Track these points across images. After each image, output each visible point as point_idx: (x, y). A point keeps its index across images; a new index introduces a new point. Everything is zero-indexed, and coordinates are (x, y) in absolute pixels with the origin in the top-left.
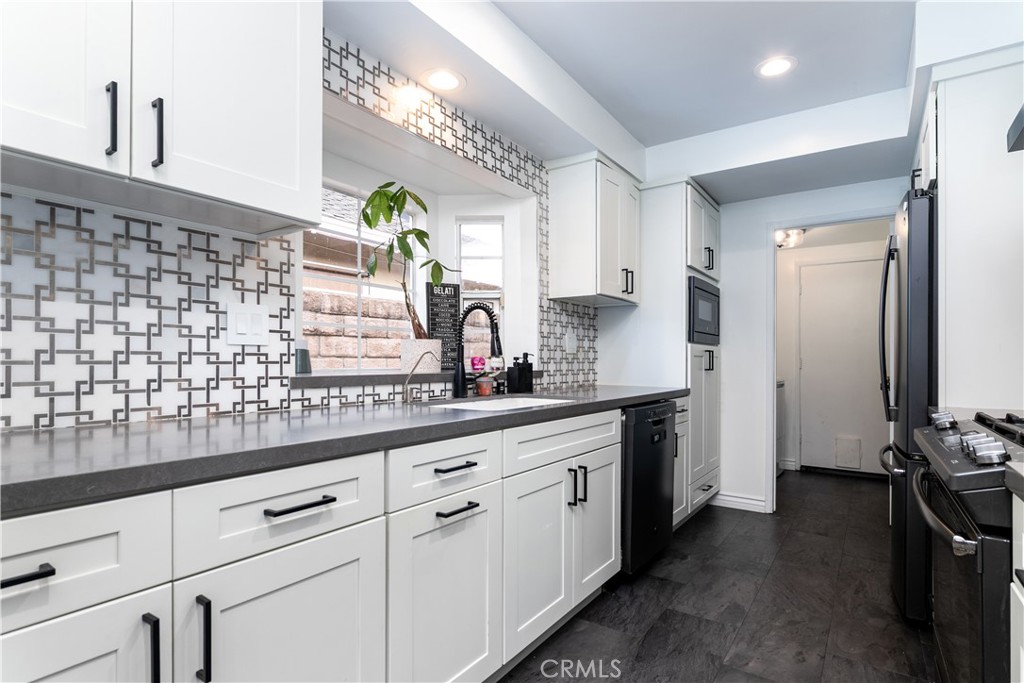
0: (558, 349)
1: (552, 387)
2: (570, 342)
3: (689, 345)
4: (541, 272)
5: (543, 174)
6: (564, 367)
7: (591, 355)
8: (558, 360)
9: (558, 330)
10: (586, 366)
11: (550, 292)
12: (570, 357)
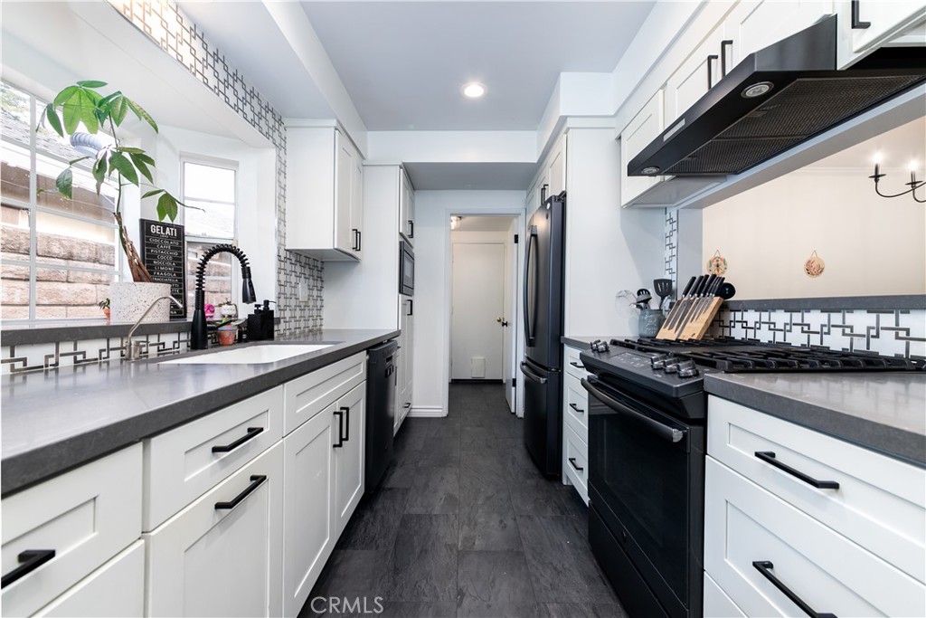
0: (293, 297)
1: (288, 333)
2: (302, 291)
3: (400, 295)
4: (279, 223)
5: (282, 129)
6: (298, 313)
7: (319, 303)
8: (293, 307)
9: (293, 279)
10: (315, 313)
11: (287, 244)
12: (303, 305)
